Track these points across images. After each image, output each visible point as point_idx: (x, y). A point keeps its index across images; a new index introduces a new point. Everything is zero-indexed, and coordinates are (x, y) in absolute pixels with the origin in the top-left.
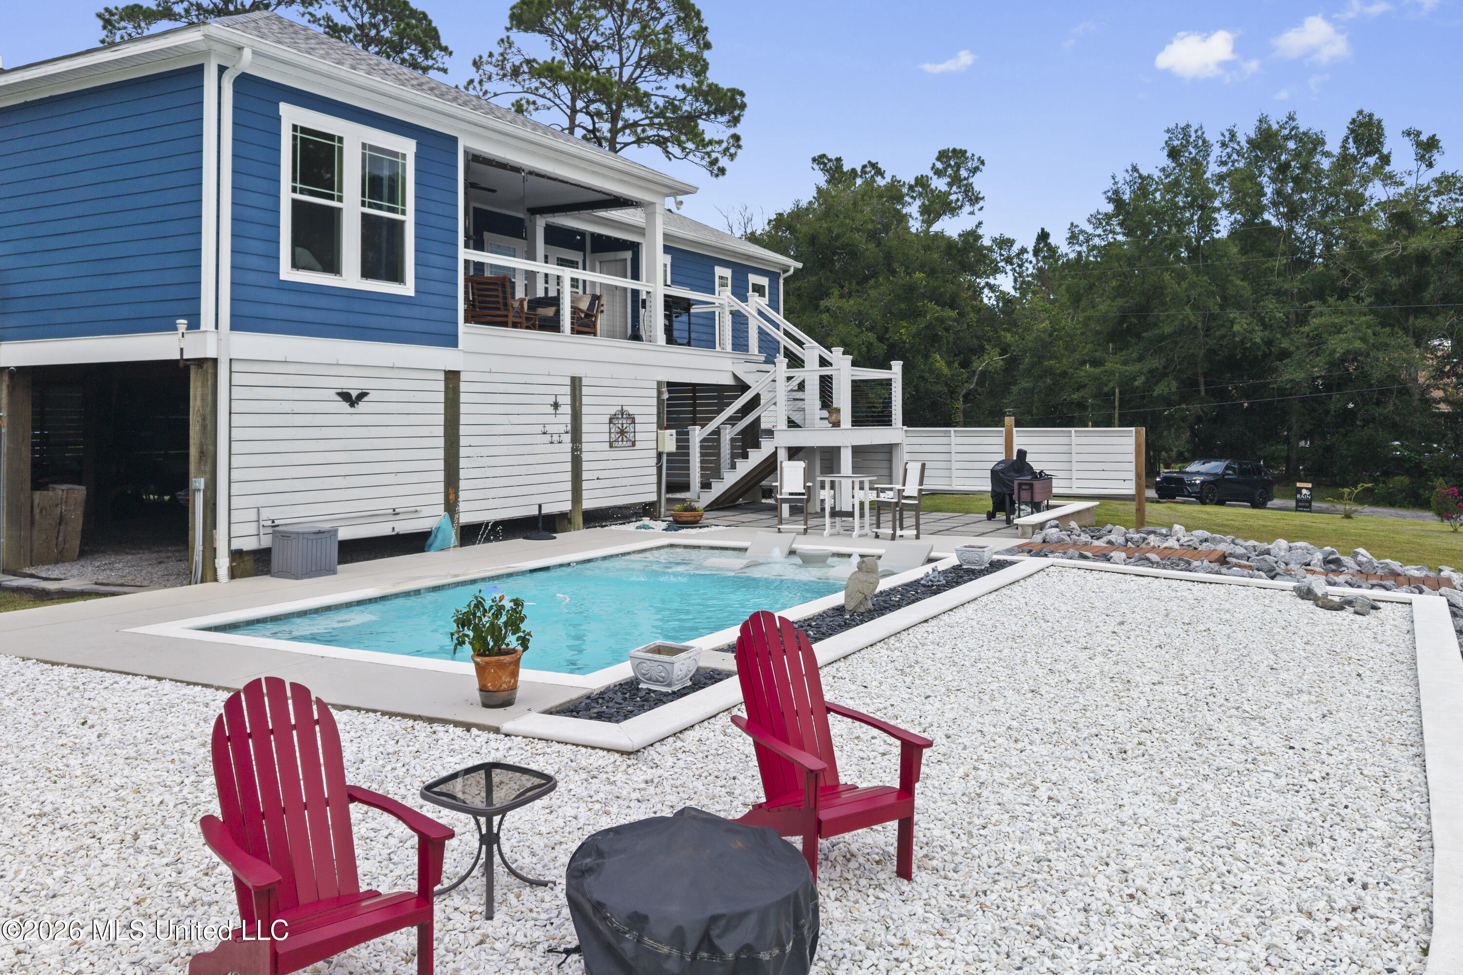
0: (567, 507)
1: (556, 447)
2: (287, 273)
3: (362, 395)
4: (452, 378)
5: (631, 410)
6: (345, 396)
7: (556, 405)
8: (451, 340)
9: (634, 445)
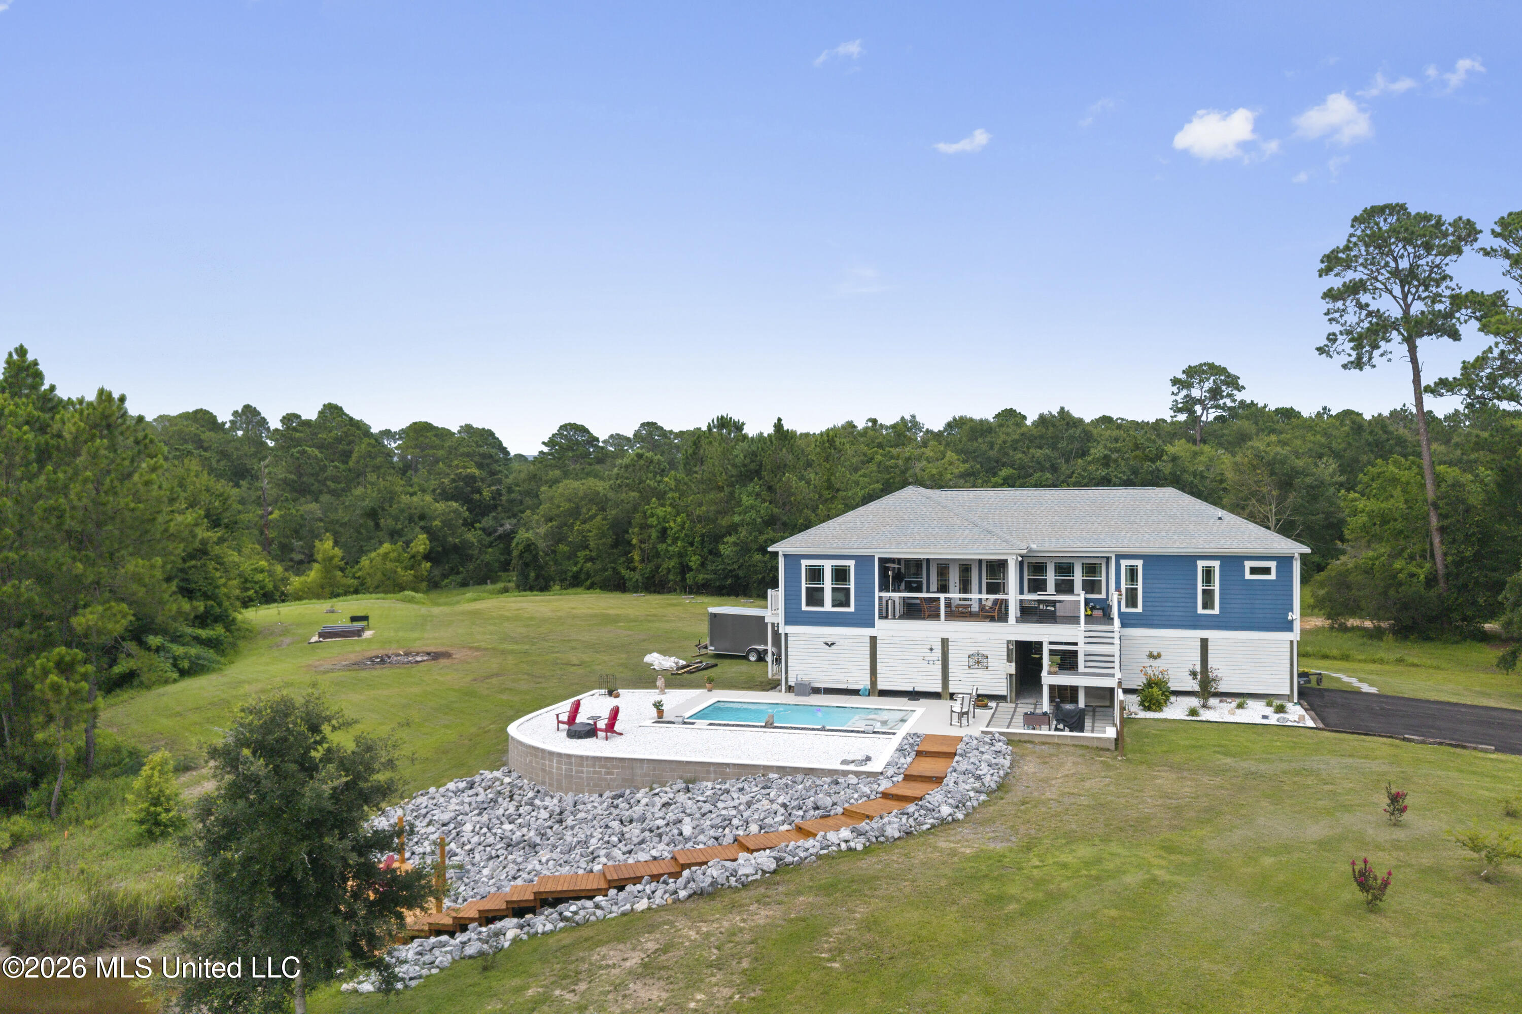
0: (939, 690)
1: (931, 666)
2: (804, 608)
3: (833, 644)
4: (873, 640)
5: (985, 653)
6: (827, 644)
7: (931, 649)
8: (872, 625)
9: (987, 668)
